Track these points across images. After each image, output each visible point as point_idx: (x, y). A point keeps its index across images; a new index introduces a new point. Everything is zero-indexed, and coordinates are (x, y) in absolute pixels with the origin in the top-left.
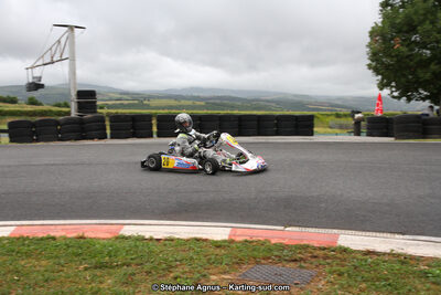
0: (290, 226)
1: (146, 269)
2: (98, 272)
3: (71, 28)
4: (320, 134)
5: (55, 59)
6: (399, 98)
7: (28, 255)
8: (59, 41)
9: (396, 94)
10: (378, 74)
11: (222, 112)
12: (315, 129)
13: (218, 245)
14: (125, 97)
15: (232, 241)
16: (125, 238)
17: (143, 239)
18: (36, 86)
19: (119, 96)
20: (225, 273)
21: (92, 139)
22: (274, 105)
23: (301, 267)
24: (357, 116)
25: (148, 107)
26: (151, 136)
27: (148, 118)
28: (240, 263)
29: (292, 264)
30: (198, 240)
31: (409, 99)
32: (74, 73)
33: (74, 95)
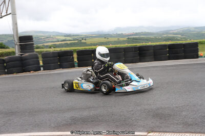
0: (152, 132)
5: (3, 15)
8: (4, 2)
11: (139, 45)
12: (200, 53)
14: (68, 38)
19: (64, 38)
21: (29, 71)
22: (180, 36)
26: (73, 66)
32: (15, 24)
33: (16, 40)
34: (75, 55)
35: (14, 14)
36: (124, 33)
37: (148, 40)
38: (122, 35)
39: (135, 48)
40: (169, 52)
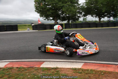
4: (19, 30)
6: (45, 19)
9: (44, 18)
10: (39, 13)
24: (33, 25)
31: (48, 20)
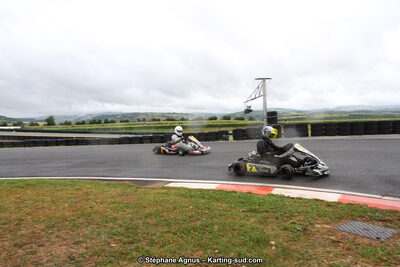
0: (386, 195)
1: (276, 215)
2: (248, 214)
3: (264, 79)
5: (256, 96)
7: (218, 200)
8: (258, 87)
13: (329, 205)
15: (339, 203)
16: (272, 195)
17: (284, 197)
18: (248, 111)
20: (327, 223)
23: (386, 226)
25: (313, 119)
26: (307, 135)
27: (305, 125)
28: (340, 218)
29: (380, 223)
30: (317, 200)
32: (265, 103)
33: (265, 114)
34: (309, 127)
35: (264, 96)
36: (346, 110)
37: (366, 117)
38: (344, 112)
39: (361, 123)
40: (393, 127)
